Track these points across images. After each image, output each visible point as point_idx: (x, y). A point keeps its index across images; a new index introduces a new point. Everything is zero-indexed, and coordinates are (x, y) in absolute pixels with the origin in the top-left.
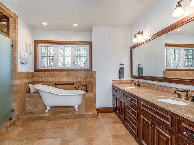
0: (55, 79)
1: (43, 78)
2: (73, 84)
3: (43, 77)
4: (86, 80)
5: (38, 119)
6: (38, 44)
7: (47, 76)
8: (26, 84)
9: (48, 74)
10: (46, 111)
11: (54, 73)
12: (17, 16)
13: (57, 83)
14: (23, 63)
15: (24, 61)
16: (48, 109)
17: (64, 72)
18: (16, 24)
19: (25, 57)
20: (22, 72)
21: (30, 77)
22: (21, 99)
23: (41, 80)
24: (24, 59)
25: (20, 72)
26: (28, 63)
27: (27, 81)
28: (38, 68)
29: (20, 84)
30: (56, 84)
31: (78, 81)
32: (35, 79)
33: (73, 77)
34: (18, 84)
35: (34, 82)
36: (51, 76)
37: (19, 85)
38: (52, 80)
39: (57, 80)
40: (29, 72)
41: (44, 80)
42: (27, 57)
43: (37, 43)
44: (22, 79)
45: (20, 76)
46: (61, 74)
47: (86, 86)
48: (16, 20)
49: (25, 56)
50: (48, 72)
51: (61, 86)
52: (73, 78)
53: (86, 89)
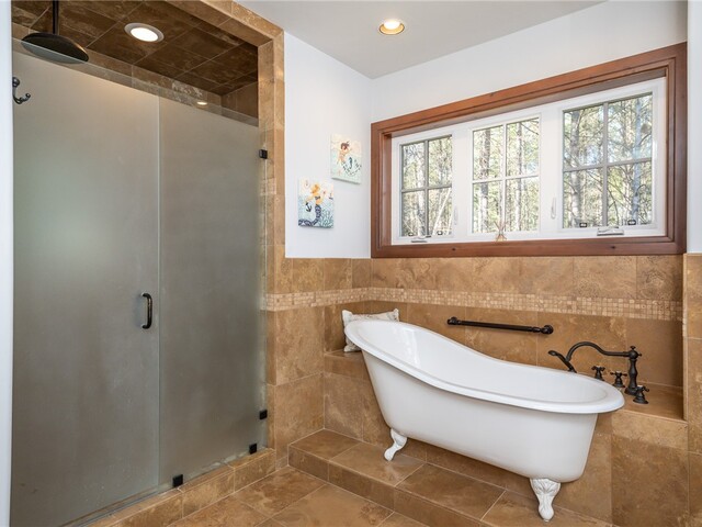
0: (450, 296)
1: (402, 287)
2: (548, 331)
3: (401, 283)
4: (637, 311)
5: (348, 481)
6: (389, 137)
7: (420, 281)
8: (327, 309)
9: (423, 271)
10: (389, 454)
11: (449, 266)
12: (280, 30)
13: (460, 318)
14: (309, 224)
15: (312, 216)
16: (396, 447)
17: (496, 260)
18: (273, 62)
19: (317, 198)
20: (306, 262)
21: (349, 281)
22: (300, 373)
23: (393, 295)
24: (313, 203)
25: (294, 260)
26: (336, 223)
27: (330, 298)
28: (384, 244)
29: (295, 311)
30: (454, 322)
31: (580, 318)
32: (374, 293)
33: (547, 289)
34: (283, 308)
35: (367, 303)
36: (437, 281)
37: (291, 315)
38: (437, 301)
39: (461, 300)
40: (344, 260)
41: (406, 296)
42: (327, 196)
43: (383, 134)
44: (306, 288)
45: (296, 277)
46: (479, 269)
47: (633, 356)
48: (276, 47)
49: (319, 193)
50: (422, 260)
51: (482, 334)
52: (545, 298)
53: (634, 376)
